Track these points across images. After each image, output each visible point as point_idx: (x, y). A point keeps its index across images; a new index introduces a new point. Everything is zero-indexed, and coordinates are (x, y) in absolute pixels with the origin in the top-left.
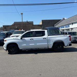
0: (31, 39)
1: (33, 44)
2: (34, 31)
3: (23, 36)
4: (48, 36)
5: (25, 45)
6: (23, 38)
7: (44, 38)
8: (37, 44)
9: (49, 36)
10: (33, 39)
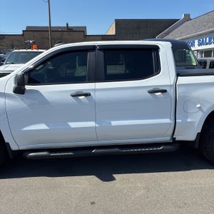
0: (76, 95)
1: (92, 124)
2: (93, 48)
3: (28, 72)
4: (178, 75)
5: (43, 127)
6: (28, 87)
7: (153, 92)
8: (114, 123)
9: (182, 80)
10: (87, 95)
